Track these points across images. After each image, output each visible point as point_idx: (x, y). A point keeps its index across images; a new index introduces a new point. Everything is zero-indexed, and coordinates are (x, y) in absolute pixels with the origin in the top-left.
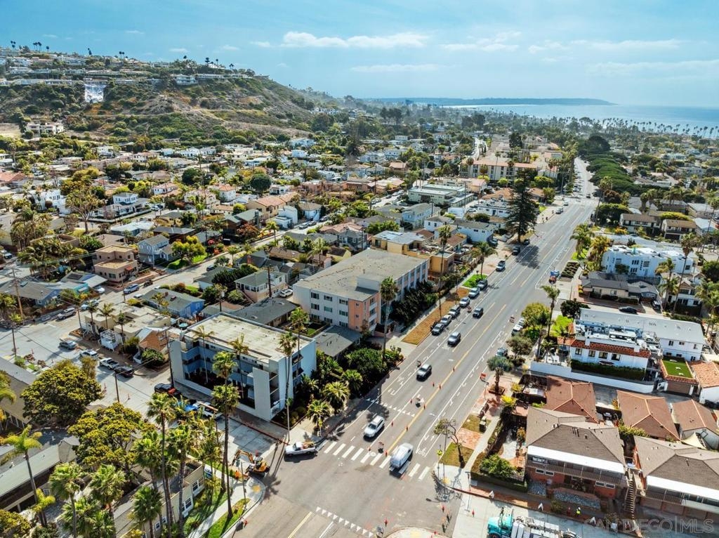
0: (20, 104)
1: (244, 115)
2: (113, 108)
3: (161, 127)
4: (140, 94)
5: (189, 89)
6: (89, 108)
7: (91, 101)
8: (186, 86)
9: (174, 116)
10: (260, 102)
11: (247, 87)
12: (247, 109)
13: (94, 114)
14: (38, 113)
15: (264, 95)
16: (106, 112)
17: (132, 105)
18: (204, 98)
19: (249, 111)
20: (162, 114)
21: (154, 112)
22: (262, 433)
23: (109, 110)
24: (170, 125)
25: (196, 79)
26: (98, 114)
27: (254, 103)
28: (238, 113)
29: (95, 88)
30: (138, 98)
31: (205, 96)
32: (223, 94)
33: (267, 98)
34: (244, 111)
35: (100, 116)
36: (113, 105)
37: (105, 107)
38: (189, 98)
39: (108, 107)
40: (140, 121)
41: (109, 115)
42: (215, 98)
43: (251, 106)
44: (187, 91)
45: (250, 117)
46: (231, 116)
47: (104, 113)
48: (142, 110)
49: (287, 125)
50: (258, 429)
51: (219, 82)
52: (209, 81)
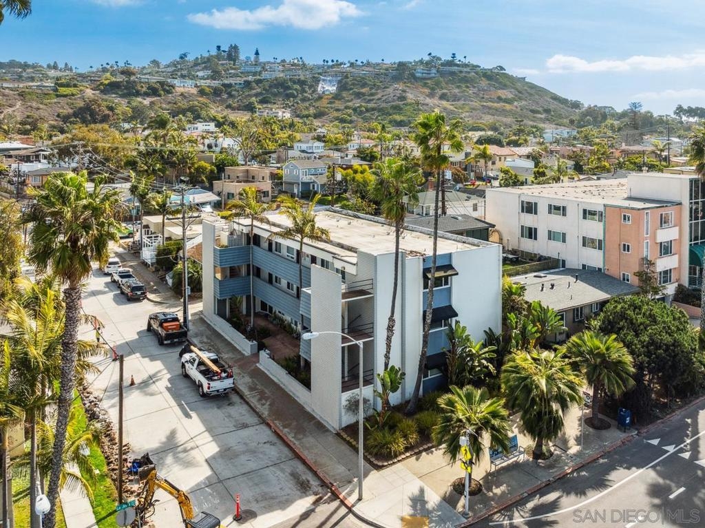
0: (256, 95)
1: (490, 108)
2: (343, 98)
3: (390, 115)
4: (374, 85)
5: (429, 82)
6: (320, 98)
7: (324, 92)
8: (425, 79)
9: (406, 105)
10: (510, 96)
11: (496, 81)
12: (493, 102)
13: (324, 103)
14: (270, 103)
15: (517, 89)
16: (337, 102)
17: (364, 94)
18: (445, 91)
19: (496, 105)
20: (394, 103)
21: (386, 102)
22: (298, 457)
23: (339, 100)
24: (400, 114)
25: (438, 71)
26: (328, 104)
27: (503, 97)
28: (482, 106)
29: (329, 80)
30: (371, 89)
31: (446, 88)
32: (467, 87)
33: (520, 92)
34: (490, 104)
35: (329, 105)
36: (344, 95)
37: (337, 97)
38: (427, 91)
39: (339, 97)
40: (367, 110)
41: (338, 104)
42: (457, 91)
43: (500, 99)
44: (426, 83)
45: (496, 110)
46: (473, 109)
47: (334, 102)
48: (373, 100)
49: (543, 121)
50: (296, 444)
51: (464, 74)
52: (453, 73)
